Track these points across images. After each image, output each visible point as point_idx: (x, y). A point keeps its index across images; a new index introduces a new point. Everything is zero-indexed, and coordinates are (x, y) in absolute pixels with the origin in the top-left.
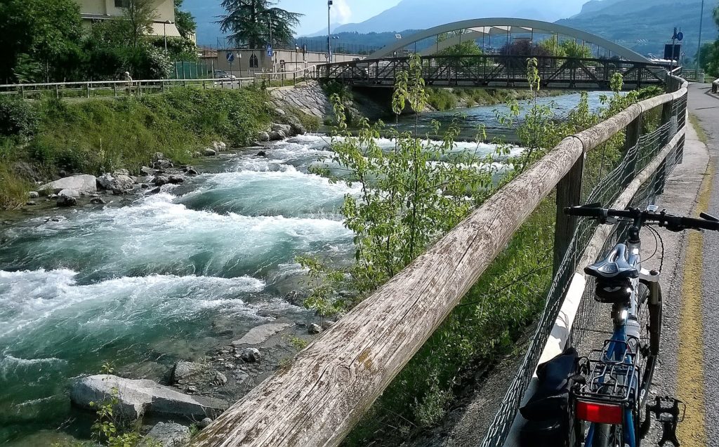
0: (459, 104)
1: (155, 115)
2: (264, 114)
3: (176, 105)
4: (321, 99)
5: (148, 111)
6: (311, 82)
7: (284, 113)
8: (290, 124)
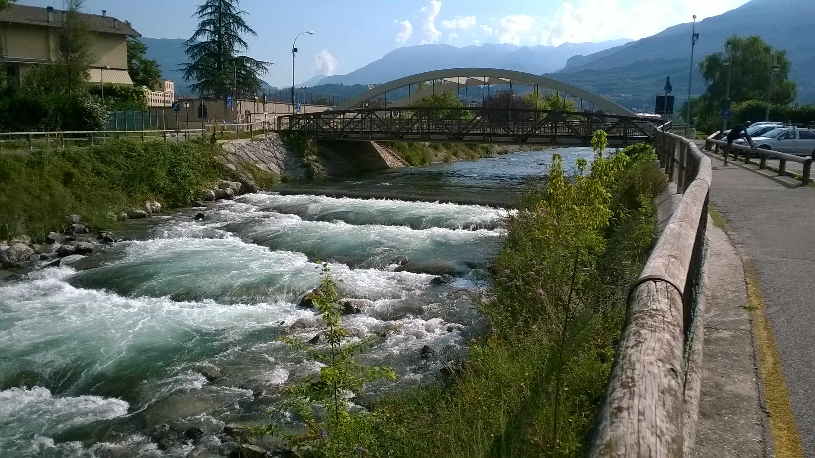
0: (436, 158)
1: (75, 171)
2: (212, 170)
3: (103, 160)
4: (281, 154)
5: (69, 166)
6: (271, 135)
7: (234, 168)
8: (241, 181)
